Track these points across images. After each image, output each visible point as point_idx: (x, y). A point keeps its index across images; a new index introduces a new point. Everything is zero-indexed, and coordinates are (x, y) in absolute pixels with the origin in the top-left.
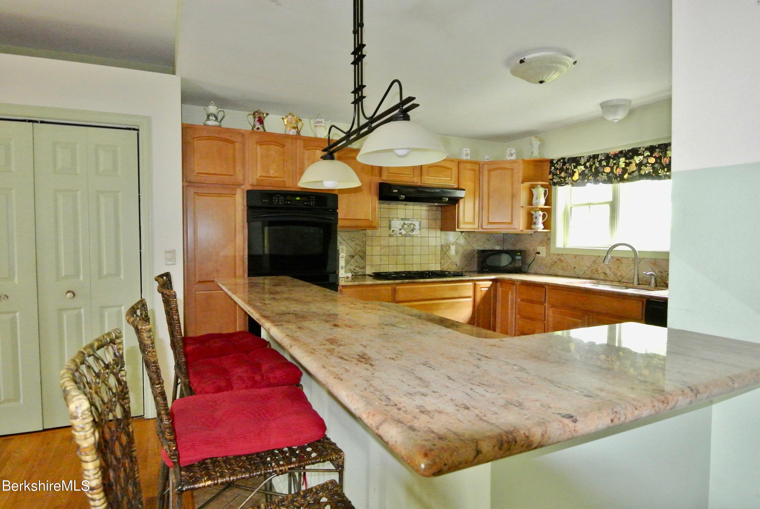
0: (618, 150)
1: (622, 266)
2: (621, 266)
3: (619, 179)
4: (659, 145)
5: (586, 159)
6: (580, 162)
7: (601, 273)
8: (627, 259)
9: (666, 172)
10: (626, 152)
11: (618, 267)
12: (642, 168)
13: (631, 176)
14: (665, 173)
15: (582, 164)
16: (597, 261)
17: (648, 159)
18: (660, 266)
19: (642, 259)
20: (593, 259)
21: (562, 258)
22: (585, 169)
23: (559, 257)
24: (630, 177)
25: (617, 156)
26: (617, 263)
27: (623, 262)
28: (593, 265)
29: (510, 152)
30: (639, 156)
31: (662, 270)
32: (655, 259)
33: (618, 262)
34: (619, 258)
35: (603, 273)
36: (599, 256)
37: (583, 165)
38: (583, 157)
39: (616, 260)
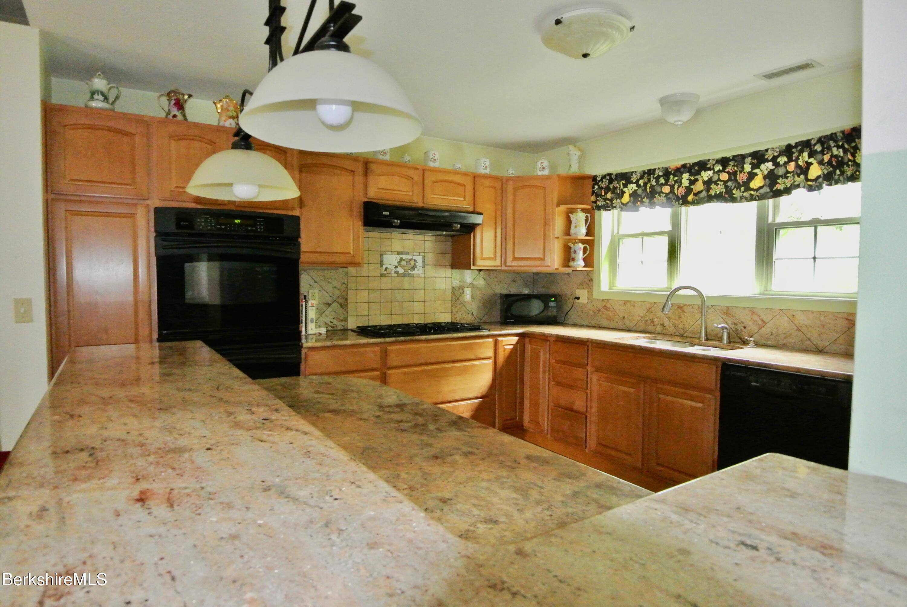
0: (680, 164)
1: (685, 315)
2: (683, 316)
3: (681, 201)
4: (734, 156)
5: (639, 175)
6: (632, 179)
7: (658, 324)
8: (691, 307)
9: (743, 192)
10: (690, 165)
11: (680, 317)
12: (711, 186)
13: (697, 198)
14: (741, 194)
15: (634, 181)
16: (653, 309)
17: (719, 175)
18: (733, 316)
19: (711, 307)
20: (648, 306)
21: (608, 305)
22: (637, 188)
23: (604, 304)
24: (696, 199)
25: (679, 171)
26: (679, 312)
27: (686, 311)
28: (647, 314)
29: (542, 164)
30: (708, 170)
31: (736, 322)
32: (727, 307)
33: (679, 310)
34: (682, 305)
35: (661, 324)
36: (655, 303)
37: (635, 183)
38: (636, 172)
39: (676, 307)
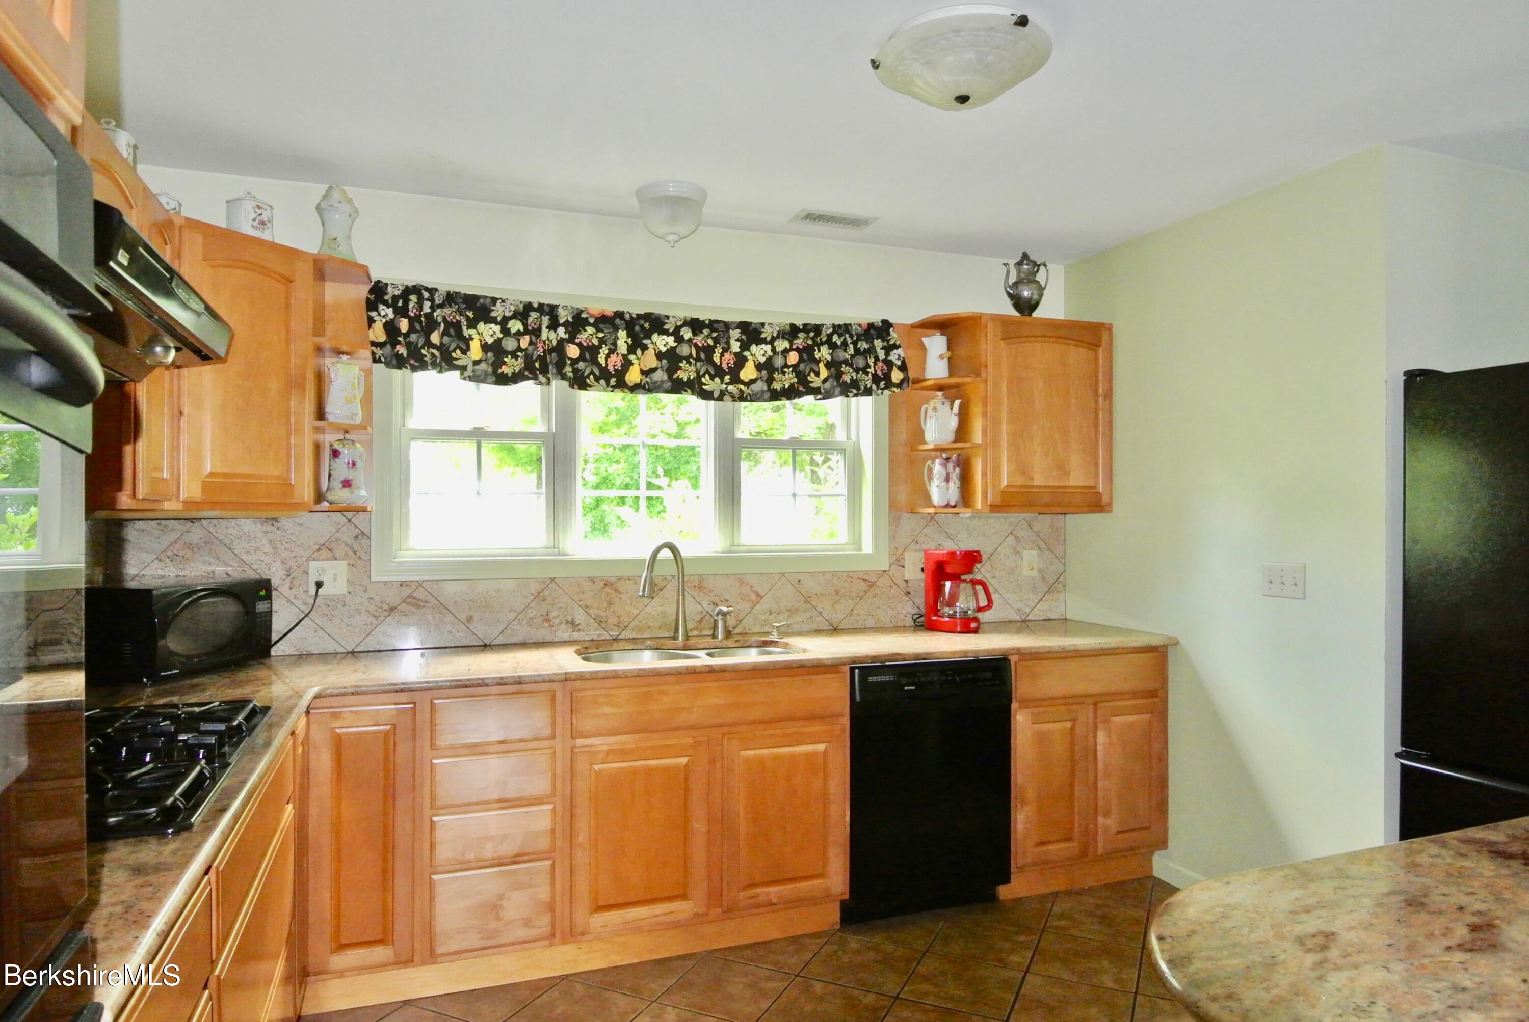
0: (609, 310)
1: (620, 599)
2: (616, 601)
3: (613, 381)
4: (712, 322)
5: (513, 308)
7: (561, 623)
8: (632, 582)
9: (728, 384)
10: (631, 317)
11: (610, 604)
12: (681, 364)
13: (648, 380)
14: (724, 386)
16: (546, 593)
18: (711, 591)
19: (670, 578)
20: (534, 587)
21: (421, 594)
23: (406, 592)
24: (647, 382)
25: (607, 322)
26: (608, 594)
27: (621, 589)
28: (533, 604)
29: (259, 212)
30: (663, 334)
31: (716, 600)
32: (700, 575)
33: (608, 589)
34: (613, 580)
35: (567, 622)
36: (553, 580)
38: (503, 301)
39: (602, 585)
